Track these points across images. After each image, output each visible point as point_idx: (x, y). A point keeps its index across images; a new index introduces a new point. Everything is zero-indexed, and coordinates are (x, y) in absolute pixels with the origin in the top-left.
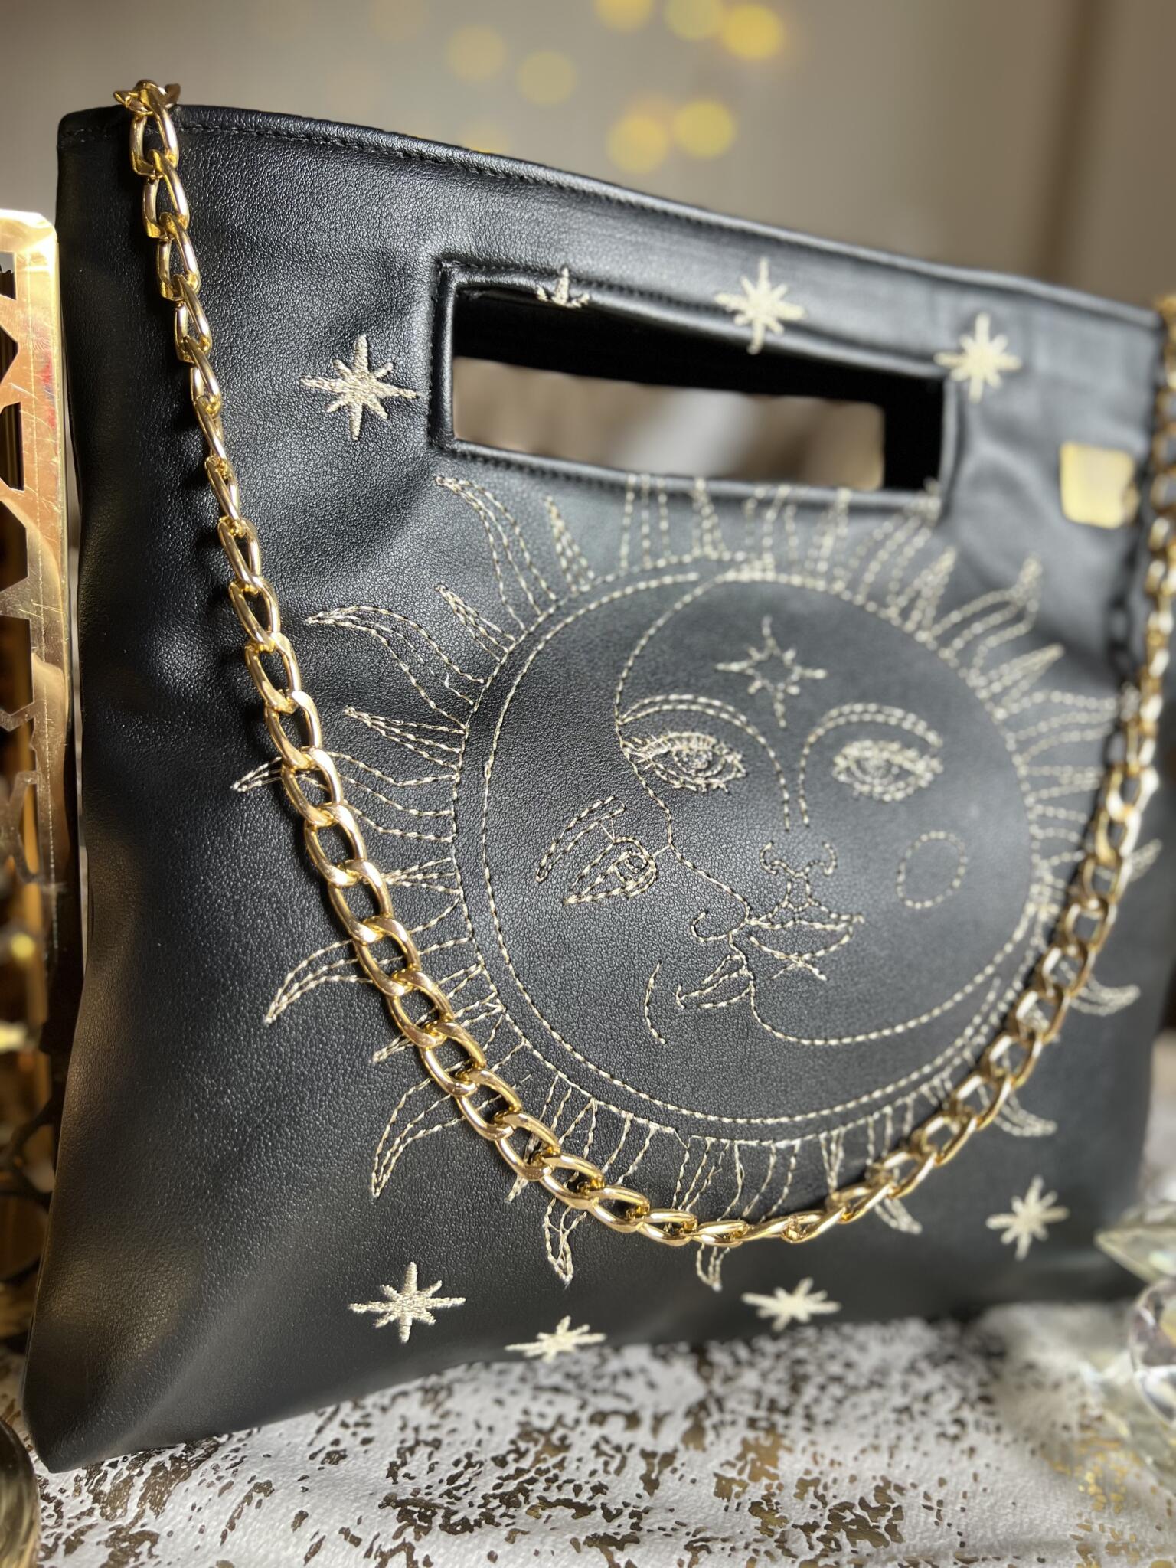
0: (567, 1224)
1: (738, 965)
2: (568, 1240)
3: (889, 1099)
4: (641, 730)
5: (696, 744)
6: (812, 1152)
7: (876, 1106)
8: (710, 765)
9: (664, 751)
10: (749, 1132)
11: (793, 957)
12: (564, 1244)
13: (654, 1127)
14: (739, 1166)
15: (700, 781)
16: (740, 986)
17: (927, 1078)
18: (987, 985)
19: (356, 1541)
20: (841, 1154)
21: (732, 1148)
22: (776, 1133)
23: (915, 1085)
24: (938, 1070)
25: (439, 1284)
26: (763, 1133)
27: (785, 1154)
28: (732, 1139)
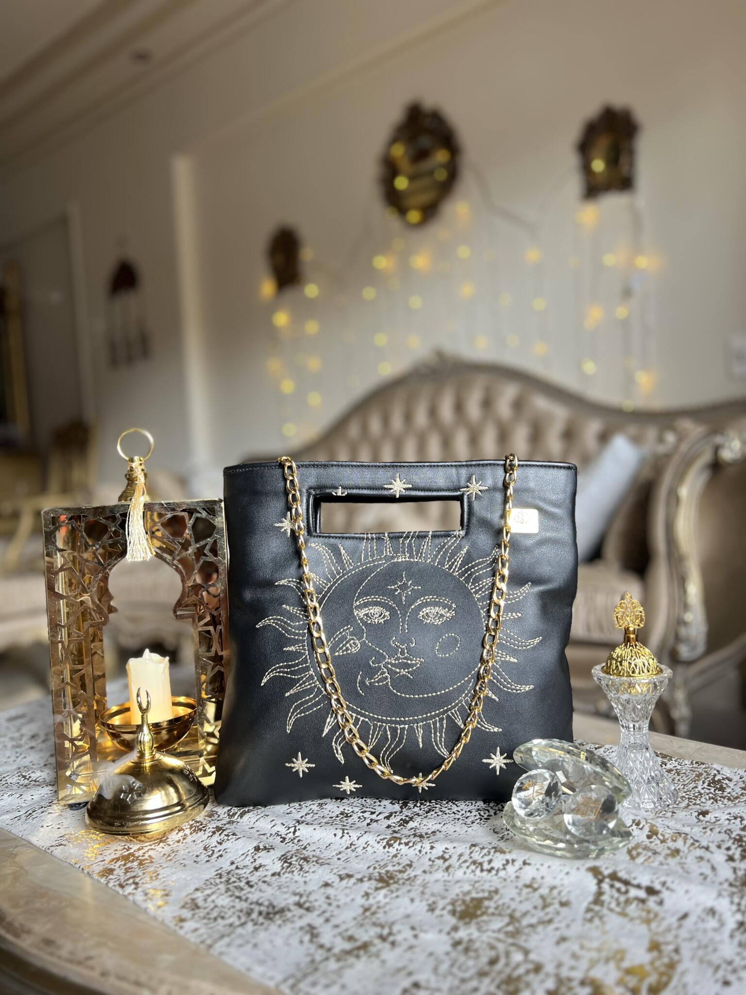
0: (340, 745)
1: (384, 673)
2: (341, 750)
3: (438, 715)
4: (359, 607)
5: (377, 610)
6: (411, 729)
7: (434, 717)
8: (380, 616)
9: (367, 612)
10: (391, 722)
11: (402, 670)
12: (340, 752)
13: (362, 718)
14: (389, 733)
15: (376, 621)
16: (386, 678)
17: (450, 709)
18: (469, 681)
19: (284, 825)
20: (422, 732)
21: (386, 726)
22: (400, 723)
23: (446, 711)
24: (454, 707)
25: (307, 759)
26: (396, 722)
27: (403, 729)
28: (386, 724)
